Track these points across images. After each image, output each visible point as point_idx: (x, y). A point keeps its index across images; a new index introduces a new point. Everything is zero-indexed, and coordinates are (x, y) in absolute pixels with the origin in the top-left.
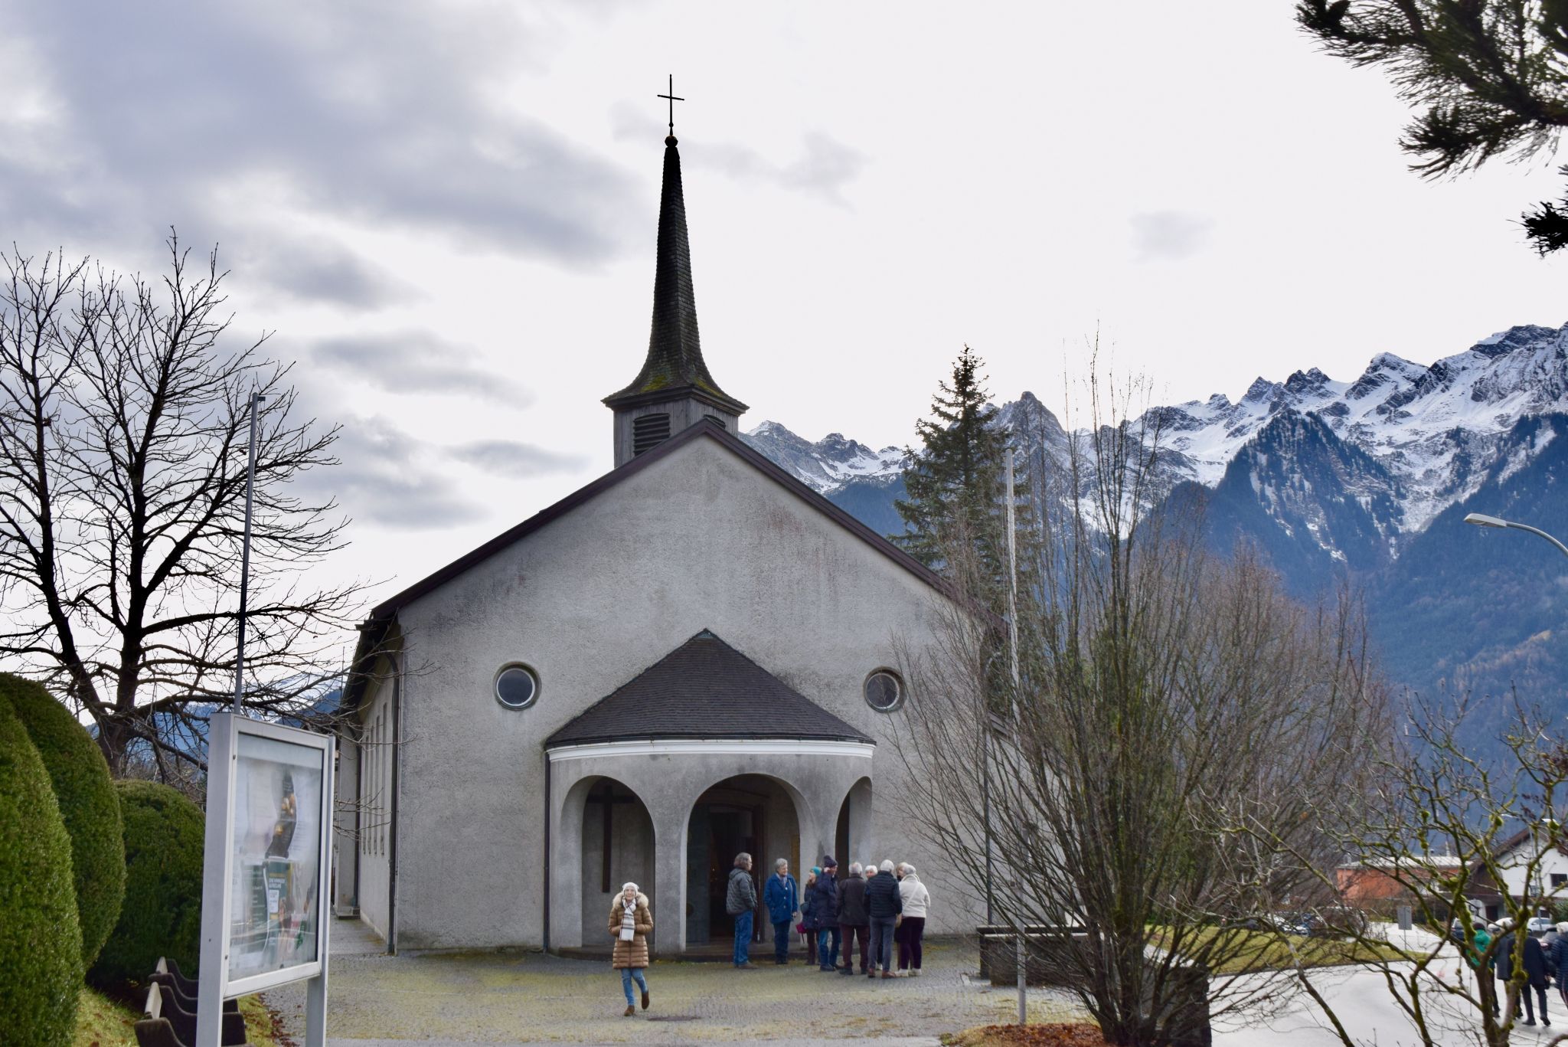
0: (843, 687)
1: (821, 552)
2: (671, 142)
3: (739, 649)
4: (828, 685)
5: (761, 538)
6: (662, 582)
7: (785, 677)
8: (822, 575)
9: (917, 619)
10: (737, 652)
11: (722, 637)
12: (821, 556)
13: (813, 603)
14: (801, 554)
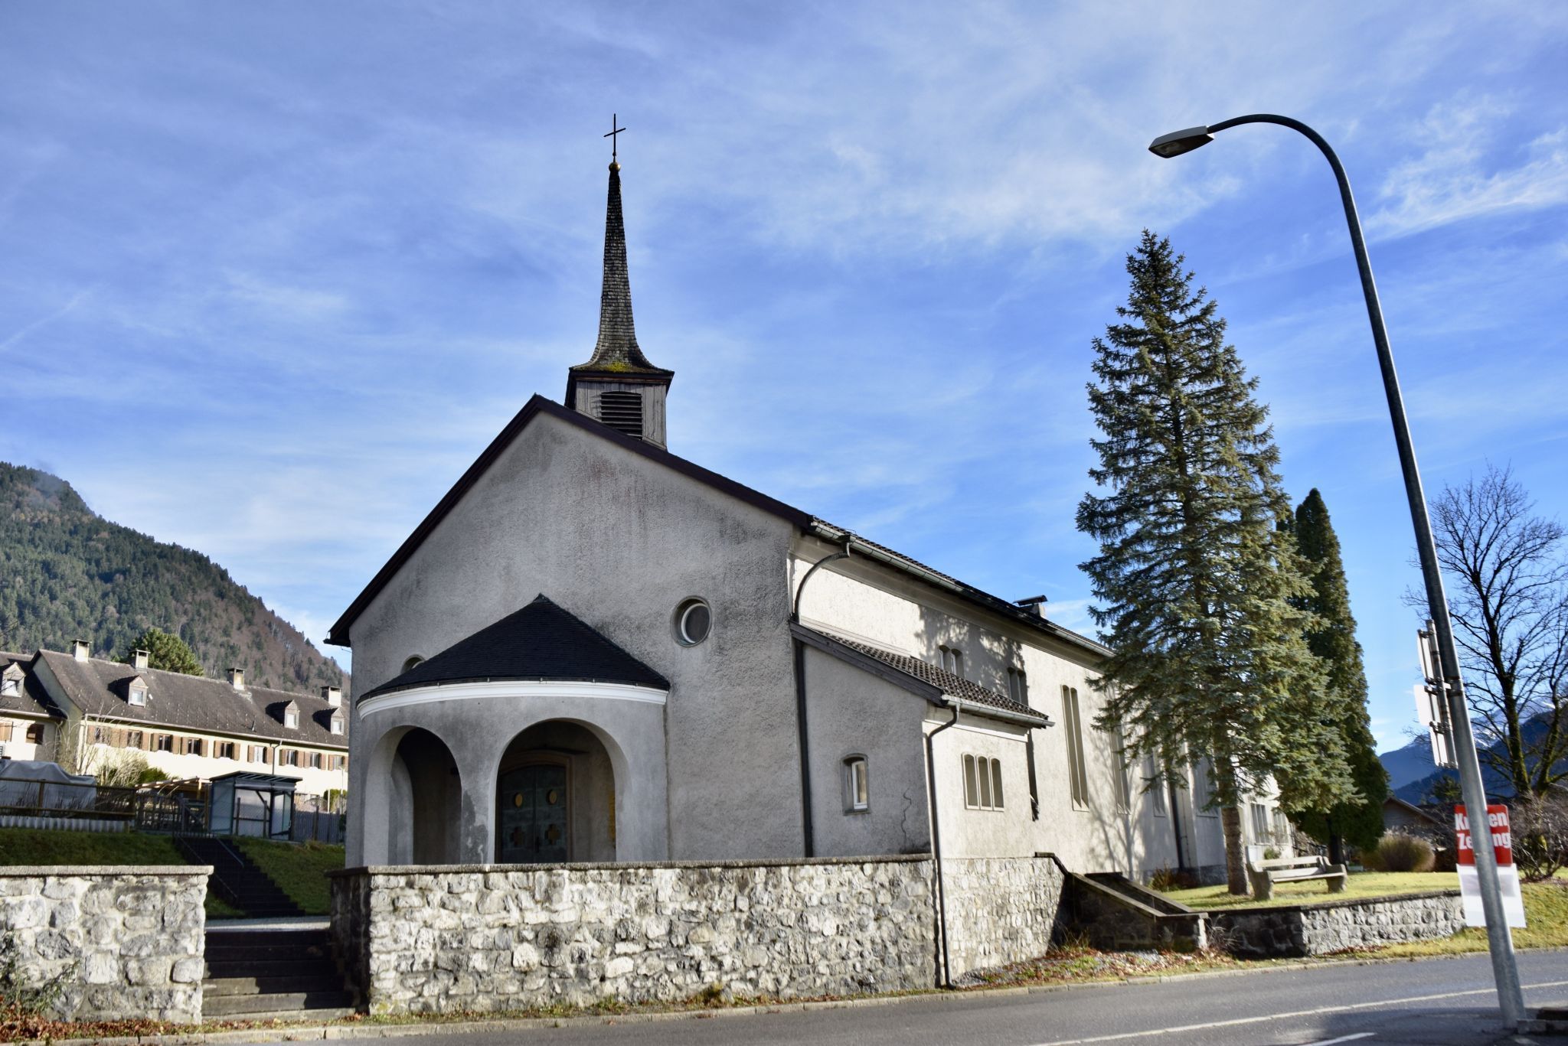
0: (652, 626)
1: (632, 491)
2: (614, 170)
3: (563, 606)
4: (638, 628)
5: (583, 492)
6: (509, 558)
7: (602, 627)
8: (633, 514)
9: (722, 536)
10: (563, 610)
11: (552, 599)
12: (633, 495)
13: (626, 544)
14: (615, 499)
